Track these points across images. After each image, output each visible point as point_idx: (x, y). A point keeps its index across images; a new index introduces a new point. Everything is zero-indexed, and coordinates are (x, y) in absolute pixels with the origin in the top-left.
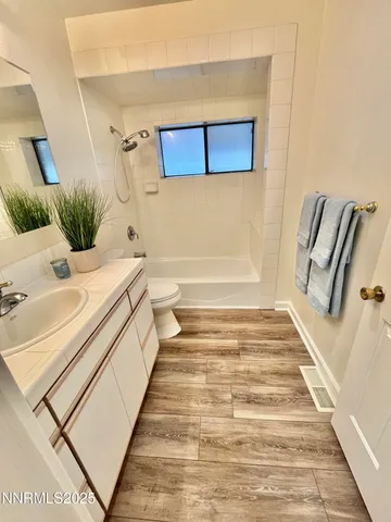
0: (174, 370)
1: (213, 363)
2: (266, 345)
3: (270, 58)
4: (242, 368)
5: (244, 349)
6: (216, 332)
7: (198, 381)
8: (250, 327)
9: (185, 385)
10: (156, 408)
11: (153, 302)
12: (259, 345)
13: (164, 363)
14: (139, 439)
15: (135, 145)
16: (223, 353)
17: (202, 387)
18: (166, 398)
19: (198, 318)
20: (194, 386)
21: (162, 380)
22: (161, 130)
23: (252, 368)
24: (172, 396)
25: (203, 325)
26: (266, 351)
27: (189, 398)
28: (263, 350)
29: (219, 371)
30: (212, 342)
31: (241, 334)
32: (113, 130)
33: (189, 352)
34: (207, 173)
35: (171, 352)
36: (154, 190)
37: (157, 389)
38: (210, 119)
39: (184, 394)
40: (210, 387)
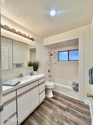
0: (46, 105)
1: (57, 109)
2: (75, 112)
3: (78, 38)
4: (64, 115)
5: (68, 110)
6: (61, 101)
7: (51, 111)
8: (73, 104)
9: (47, 111)
10: (38, 112)
11: (46, 86)
12: (73, 111)
13: (45, 103)
14: (32, 117)
15: (52, 55)
16: (61, 108)
17: (51, 113)
18: (41, 111)
19: (59, 95)
20: (49, 112)
21: (43, 106)
22: (59, 52)
23: (67, 116)
24: (43, 111)
25: (59, 98)
26: (75, 114)
27: (46, 114)
28: (74, 113)
29: (57, 112)
30: (59, 103)
31: (69, 105)
32: (49, 52)
33: (52, 103)
34: (68, 60)
35: (48, 101)
36: (56, 63)
37: (41, 108)
38: (69, 50)
39: (46, 112)
40: (53, 115)
